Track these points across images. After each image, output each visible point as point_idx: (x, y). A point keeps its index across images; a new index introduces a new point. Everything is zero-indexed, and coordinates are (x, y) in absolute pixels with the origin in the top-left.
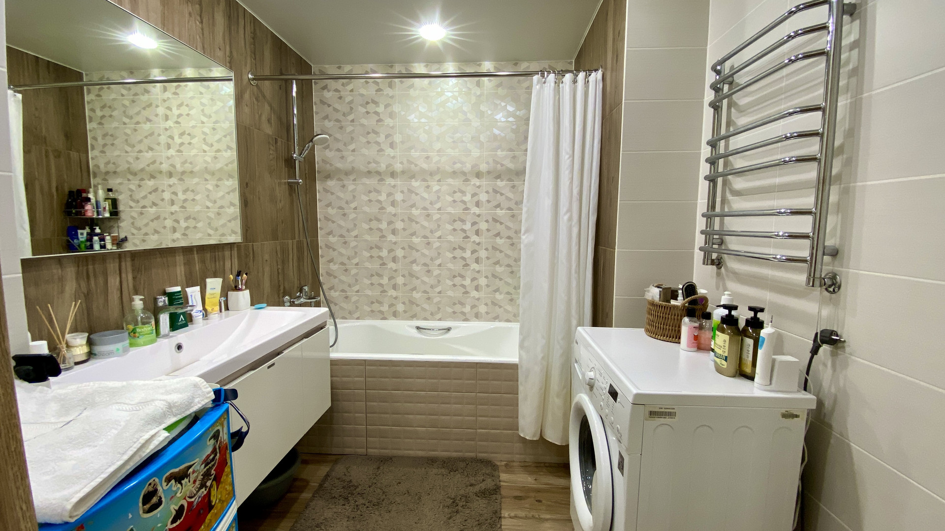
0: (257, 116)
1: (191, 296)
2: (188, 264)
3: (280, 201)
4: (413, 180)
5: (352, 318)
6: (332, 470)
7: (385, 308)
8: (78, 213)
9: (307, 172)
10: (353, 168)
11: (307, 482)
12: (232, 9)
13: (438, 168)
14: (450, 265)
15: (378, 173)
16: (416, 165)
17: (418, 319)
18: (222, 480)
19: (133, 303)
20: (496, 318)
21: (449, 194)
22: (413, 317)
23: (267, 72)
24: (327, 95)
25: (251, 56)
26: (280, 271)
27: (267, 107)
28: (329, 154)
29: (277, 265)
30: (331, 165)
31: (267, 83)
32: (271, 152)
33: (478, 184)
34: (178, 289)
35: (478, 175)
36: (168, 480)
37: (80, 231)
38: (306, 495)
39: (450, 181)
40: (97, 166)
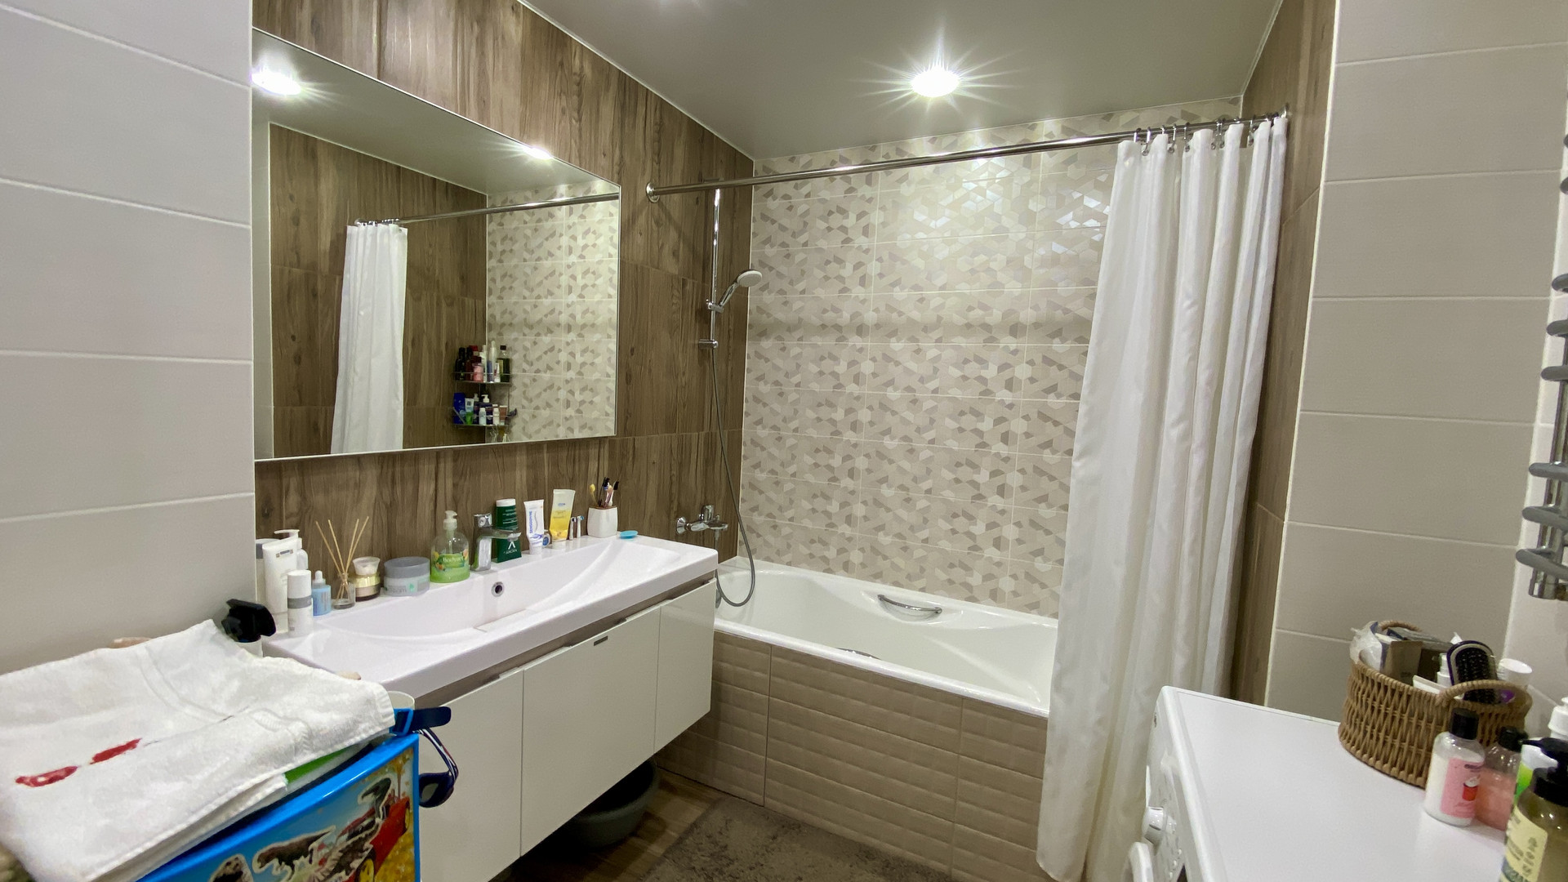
0: (656, 249)
1: (531, 513)
2: (534, 466)
3: (684, 374)
4: (893, 339)
5: (781, 562)
6: (703, 817)
7: (831, 553)
8: (467, 377)
9: (731, 327)
10: (800, 320)
11: (664, 826)
12: (627, 93)
13: (939, 318)
14: (948, 494)
15: (838, 328)
16: (900, 314)
17: (884, 582)
18: (389, 856)
19: (445, 521)
20: (1033, 607)
21: (956, 365)
22: (877, 576)
23: (677, 180)
24: (773, 204)
25: (653, 160)
26: (674, 479)
27: (673, 234)
28: (768, 298)
29: (671, 470)
30: (769, 315)
31: (676, 197)
32: (674, 301)
33: (1013, 346)
34: (511, 502)
35: (1015, 330)
36: (265, 859)
37: (467, 400)
38: (656, 849)
39: (960, 341)
40: (493, 316)
